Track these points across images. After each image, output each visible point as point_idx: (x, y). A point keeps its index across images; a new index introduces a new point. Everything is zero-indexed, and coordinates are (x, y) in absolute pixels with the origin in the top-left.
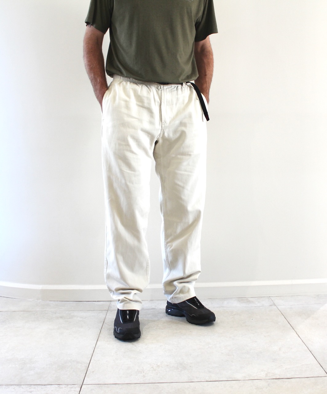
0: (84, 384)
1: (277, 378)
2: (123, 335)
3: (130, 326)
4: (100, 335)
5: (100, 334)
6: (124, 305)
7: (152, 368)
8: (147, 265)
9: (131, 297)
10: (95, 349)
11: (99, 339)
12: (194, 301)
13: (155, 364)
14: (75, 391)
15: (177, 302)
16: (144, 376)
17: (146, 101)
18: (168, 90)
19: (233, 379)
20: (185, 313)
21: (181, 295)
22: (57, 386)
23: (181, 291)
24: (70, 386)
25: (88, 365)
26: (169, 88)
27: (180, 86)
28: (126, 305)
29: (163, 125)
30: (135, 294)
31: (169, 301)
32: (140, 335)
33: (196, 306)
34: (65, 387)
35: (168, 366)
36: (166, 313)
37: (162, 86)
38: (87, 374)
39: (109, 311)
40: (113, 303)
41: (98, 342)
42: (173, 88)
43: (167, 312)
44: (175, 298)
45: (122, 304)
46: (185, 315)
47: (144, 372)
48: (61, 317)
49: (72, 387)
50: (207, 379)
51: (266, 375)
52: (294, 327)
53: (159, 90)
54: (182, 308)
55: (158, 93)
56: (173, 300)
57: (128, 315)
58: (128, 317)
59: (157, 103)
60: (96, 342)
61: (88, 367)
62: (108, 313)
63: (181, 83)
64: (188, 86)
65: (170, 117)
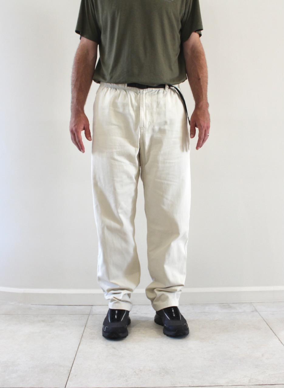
1: (261, 384)
2: (108, 334)
5: (82, 338)
6: (113, 304)
7: (134, 373)
9: (120, 297)
10: (77, 353)
11: (81, 343)
13: (138, 368)
16: (127, 381)
18: (147, 94)
19: (216, 385)
25: (70, 369)
26: (149, 92)
27: (162, 90)
28: (115, 304)
29: (142, 130)
30: (125, 294)
33: (171, 316)
35: (150, 370)
37: (141, 90)
38: (69, 378)
39: (90, 316)
40: (94, 307)
42: (154, 91)
47: (126, 377)
48: (43, 321)
50: (190, 384)
51: (250, 381)
52: (276, 334)
55: (136, 98)
58: (116, 316)
59: (135, 108)
60: (78, 345)
61: (70, 370)
62: (90, 317)
63: (163, 86)
64: (172, 89)
65: (149, 122)
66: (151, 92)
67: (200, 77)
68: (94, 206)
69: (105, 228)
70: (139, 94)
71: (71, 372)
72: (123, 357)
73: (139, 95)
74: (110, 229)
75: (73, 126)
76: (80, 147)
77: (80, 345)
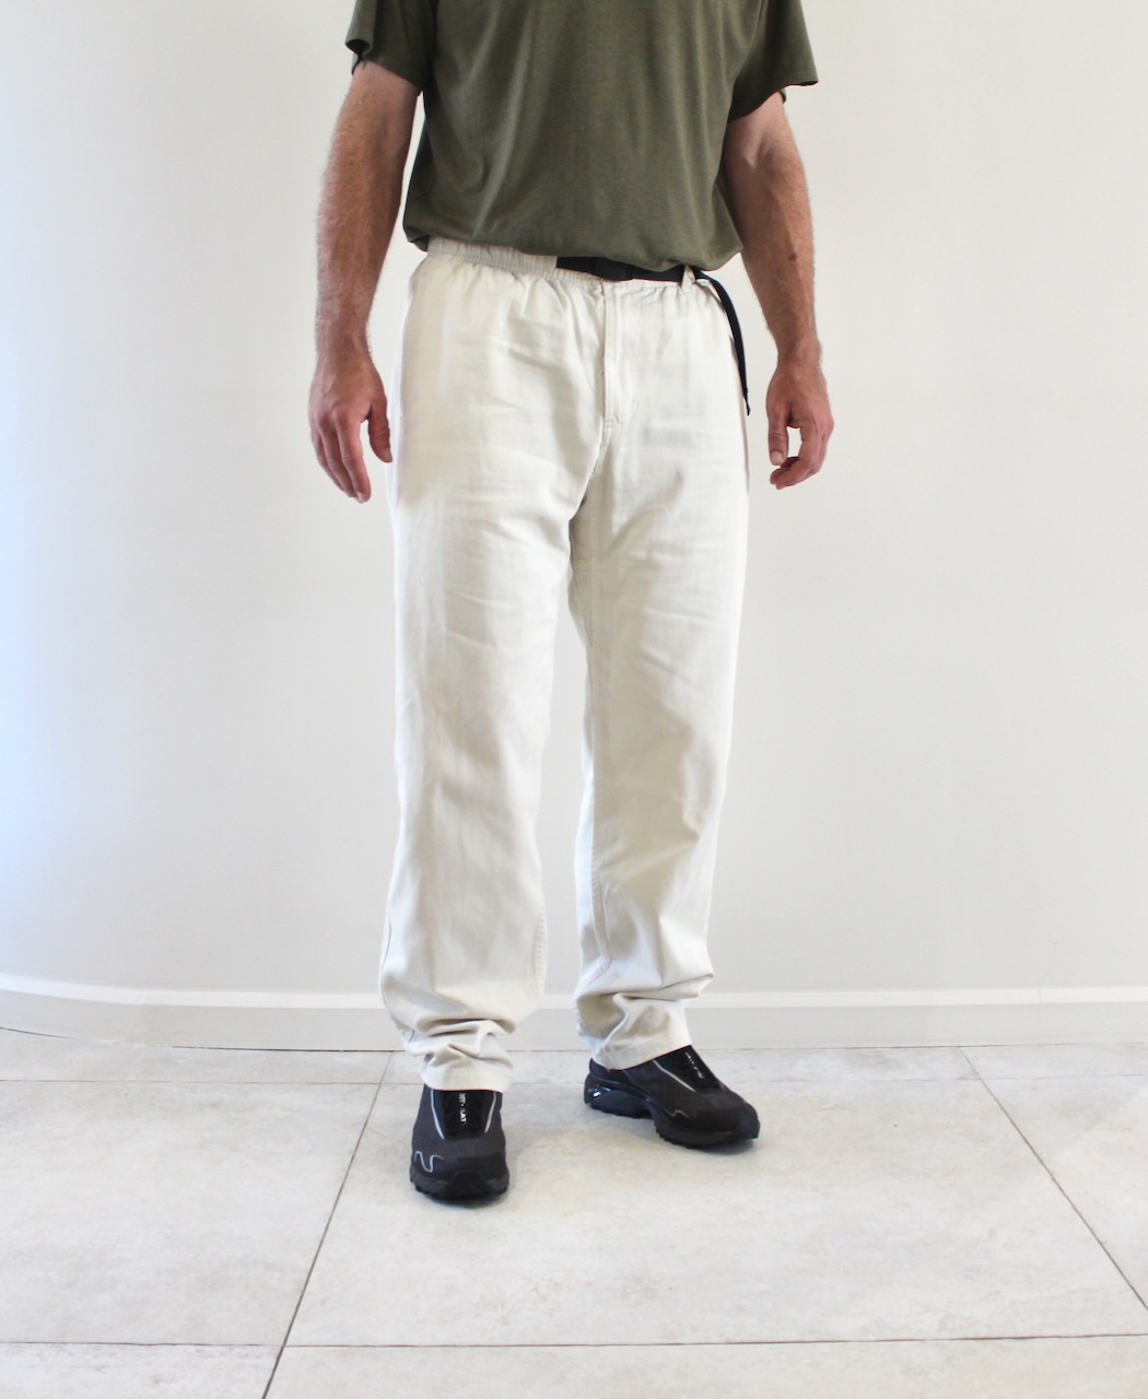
0: (288, 1344)
1: (981, 1336)
2: (446, 1183)
3: (470, 1148)
4: (352, 1171)
6: (448, 1071)
7: (533, 1293)
8: (537, 938)
9: (474, 1044)
10: (330, 1219)
11: (347, 1185)
12: (684, 1060)
14: (256, 1367)
15: (623, 1063)
16: (501, 1320)
17: (545, 342)
18: (628, 300)
19: (824, 1338)
20: (652, 1104)
21: (639, 1041)
22: (192, 1349)
23: (640, 1027)
24: (237, 1350)
25: (305, 1277)
26: (632, 294)
27: (671, 286)
28: (456, 1072)
29: (610, 429)
30: (490, 1034)
31: (595, 1060)
32: (508, 1183)
33: (692, 1079)
34: (222, 1354)
35: (589, 1284)
36: (586, 1102)
37: (608, 286)
38: (300, 1309)
39: (384, 1088)
40: (397, 1058)
41: (342, 1196)
42: (649, 291)
43: (588, 1098)
44: (617, 1048)
45: (442, 1069)
46: (652, 1110)
47: (501, 1306)
48: (214, 1106)
49: (247, 1354)
50: (731, 1334)
51: (942, 1322)
52: (1043, 1157)
53: (596, 298)
54: (642, 1087)
55: (591, 310)
56: (611, 1058)
57: (463, 1111)
58: (463, 1116)
59: (586, 350)
60: (336, 1193)
61: (304, 1283)
62: (381, 1090)
63: (675, 275)
64: (702, 287)
65: (633, 401)
66: (640, 295)
67: (796, 250)
68: (400, 708)
69: (438, 792)
70: (602, 298)
71: (308, 1288)
72: (494, 1236)
73: (600, 302)
74: (454, 793)
75: (330, 402)
76: (355, 485)
77: (343, 1192)
